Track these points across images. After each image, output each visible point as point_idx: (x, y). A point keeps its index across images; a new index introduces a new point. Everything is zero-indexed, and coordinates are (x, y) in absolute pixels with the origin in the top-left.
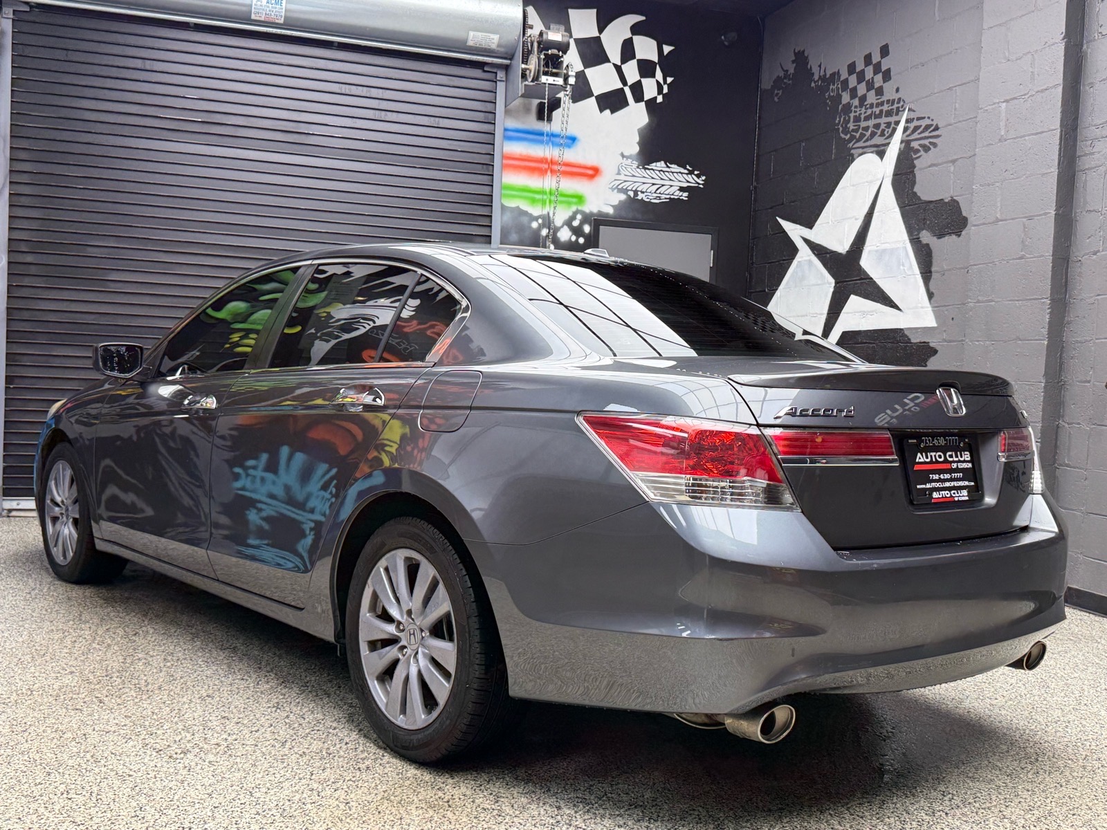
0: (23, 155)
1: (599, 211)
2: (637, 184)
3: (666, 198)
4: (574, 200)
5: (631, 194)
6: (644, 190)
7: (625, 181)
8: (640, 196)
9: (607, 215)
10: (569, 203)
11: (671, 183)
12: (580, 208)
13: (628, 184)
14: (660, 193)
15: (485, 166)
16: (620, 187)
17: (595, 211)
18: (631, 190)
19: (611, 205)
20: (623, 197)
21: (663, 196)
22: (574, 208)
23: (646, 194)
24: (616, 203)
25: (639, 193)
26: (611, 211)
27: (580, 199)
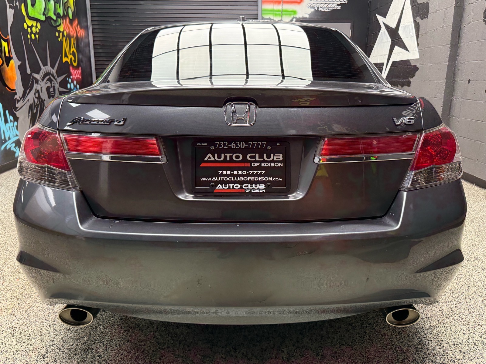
0: (95, 15)
1: (303, 17)
2: (319, 4)
3: (331, 9)
4: (292, 13)
5: (316, 8)
6: (322, 7)
7: (314, 3)
8: (320, 9)
9: (306, 18)
10: (290, 15)
11: (333, 2)
12: (295, 16)
13: (314, 4)
14: (328, 7)
15: (255, 3)
16: (311, 6)
17: (301, 17)
18: (316, 7)
19: (308, 14)
20: (313, 10)
21: (330, 8)
22: (292, 16)
23: (322, 8)
24: (310, 13)
25: (319, 8)
26: (307, 16)
27: (295, 12)
